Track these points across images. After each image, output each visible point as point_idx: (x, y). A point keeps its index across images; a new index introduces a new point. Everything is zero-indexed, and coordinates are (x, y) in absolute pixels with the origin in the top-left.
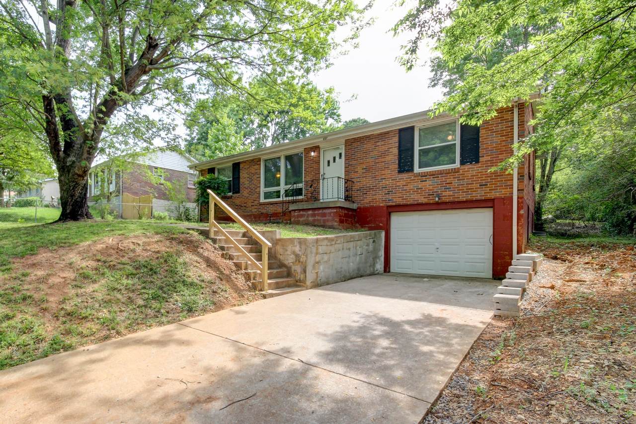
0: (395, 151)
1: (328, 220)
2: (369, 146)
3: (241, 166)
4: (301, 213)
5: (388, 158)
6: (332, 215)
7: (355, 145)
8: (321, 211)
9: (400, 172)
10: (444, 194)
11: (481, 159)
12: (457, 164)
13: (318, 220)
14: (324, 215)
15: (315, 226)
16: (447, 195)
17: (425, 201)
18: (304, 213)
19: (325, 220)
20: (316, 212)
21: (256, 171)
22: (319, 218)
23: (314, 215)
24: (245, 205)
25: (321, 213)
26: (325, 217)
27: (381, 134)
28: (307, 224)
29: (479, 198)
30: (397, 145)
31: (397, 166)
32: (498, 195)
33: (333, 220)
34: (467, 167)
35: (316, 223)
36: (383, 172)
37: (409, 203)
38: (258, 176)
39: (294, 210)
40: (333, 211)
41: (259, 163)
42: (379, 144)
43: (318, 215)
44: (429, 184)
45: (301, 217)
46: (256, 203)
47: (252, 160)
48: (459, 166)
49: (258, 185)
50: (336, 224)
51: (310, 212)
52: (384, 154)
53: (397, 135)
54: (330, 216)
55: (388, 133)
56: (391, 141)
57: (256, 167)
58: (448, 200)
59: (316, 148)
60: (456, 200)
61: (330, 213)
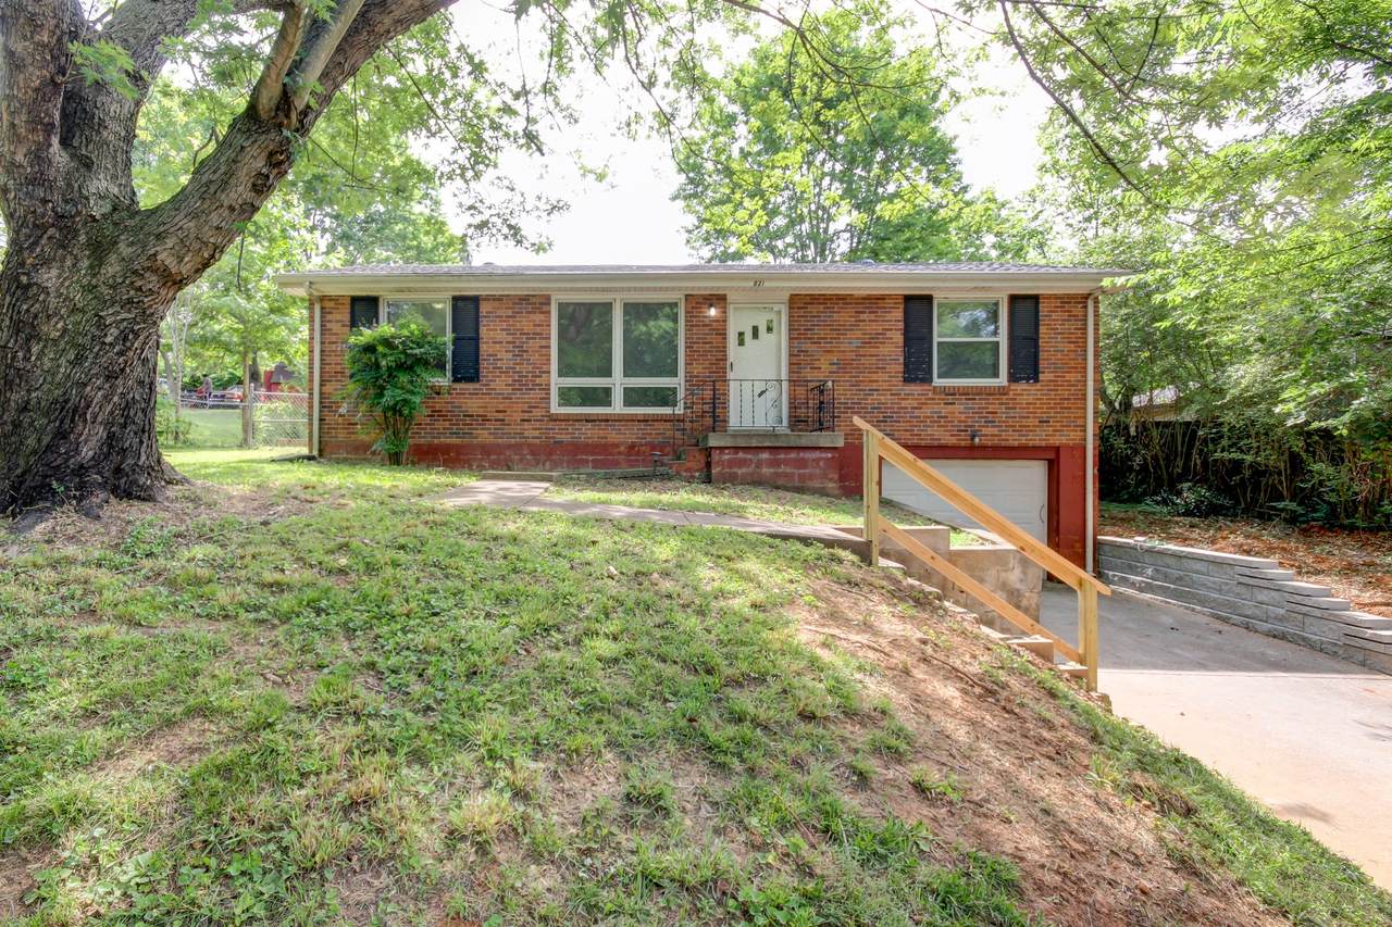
0: (899, 338)
1: (811, 477)
2: (844, 316)
3: (484, 308)
4: (741, 455)
5: (885, 350)
6: (821, 464)
7: (814, 309)
8: (793, 455)
9: (906, 380)
10: (984, 431)
11: (1041, 377)
12: (1003, 379)
13: (786, 475)
14: (802, 463)
15: (778, 488)
16: (988, 435)
17: (952, 441)
18: (749, 456)
19: (804, 475)
20: (782, 456)
21: (538, 330)
22: (788, 470)
23: (775, 463)
24: (500, 416)
25: (795, 460)
26: (805, 467)
27: (869, 298)
28: (757, 482)
29: (1037, 443)
30: (901, 325)
31: (901, 368)
32: (1064, 440)
33: (825, 476)
34: (1022, 386)
35: (780, 483)
36: (874, 377)
37: (923, 443)
38: (544, 343)
39: (721, 449)
40: (824, 455)
41: (545, 308)
42: (863, 316)
43: (786, 462)
44: (959, 408)
45: (740, 467)
46: (537, 413)
47: (525, 299)
48: (1005, 383)
49: (545, 368)
50: (831, 485)
51: (765, 456)
52: (873, 340)
53: (902, 306)
54: (818, 466)
55: (882, 298)
56: (888, 317)
57: (538, 318)
58: (990, 443)
59: (719, 300)
60: (1003, 444)
61: (817, 461)
